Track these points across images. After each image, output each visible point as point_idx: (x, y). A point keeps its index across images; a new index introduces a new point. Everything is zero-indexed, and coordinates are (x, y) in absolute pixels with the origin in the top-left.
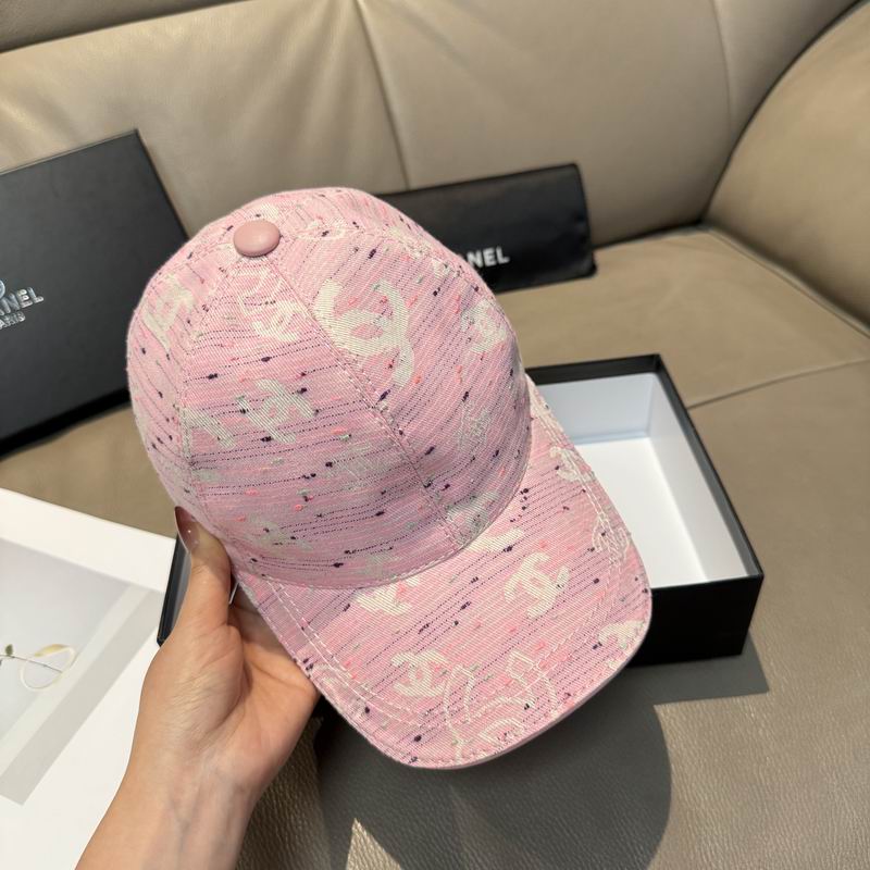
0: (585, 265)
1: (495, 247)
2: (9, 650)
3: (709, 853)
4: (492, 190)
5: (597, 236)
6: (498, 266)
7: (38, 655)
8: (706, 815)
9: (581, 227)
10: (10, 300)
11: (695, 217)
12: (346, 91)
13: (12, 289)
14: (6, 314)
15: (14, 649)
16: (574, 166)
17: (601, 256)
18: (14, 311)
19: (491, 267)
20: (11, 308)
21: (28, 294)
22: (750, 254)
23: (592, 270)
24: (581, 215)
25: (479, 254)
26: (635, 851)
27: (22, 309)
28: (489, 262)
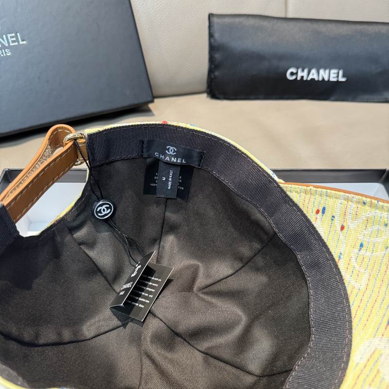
10: (2, 39)
18: (3, 47)
21: (15, 37)
25: (327, 72)
27: (9, 47)
28: (333, 79)
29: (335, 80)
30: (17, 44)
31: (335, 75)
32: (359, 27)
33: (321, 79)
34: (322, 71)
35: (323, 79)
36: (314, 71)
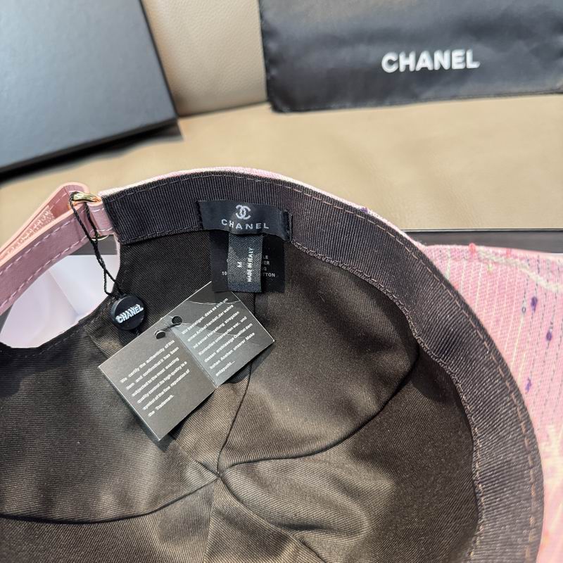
6: (466, 71)
19: (459, 71)
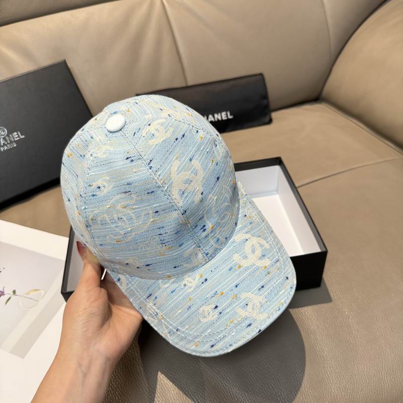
0: (267, 119)
1: (227, 111)
2: (14, 292)
3: (329, 373)
4: (225, 85)
5: (272, 106)
7: (28, 294)
8: (327, 356)
9: (265, 102)
10: (9, 137)
11: (316, 97)
12: (159, 42)
13: (10, 132)
14: (8, 143)
15: (16, 291)
16: (261, 75)
17: (274, 115)
18: (11, 142)
20: (10, 141)
21: (17, 134)
22: (341, 113)
23: (270, 121)
24: (265, 96)
25: (219, 115)
26: (296, 373)
27: (15, 141)
28: (224, 118)
29: (226, 118)
30: (19, 139)
31: (225, 116)
32: (233, 82)
33: (216, 120)
34: (216, 116)
35: (218, 119)
36: (210, 116)
